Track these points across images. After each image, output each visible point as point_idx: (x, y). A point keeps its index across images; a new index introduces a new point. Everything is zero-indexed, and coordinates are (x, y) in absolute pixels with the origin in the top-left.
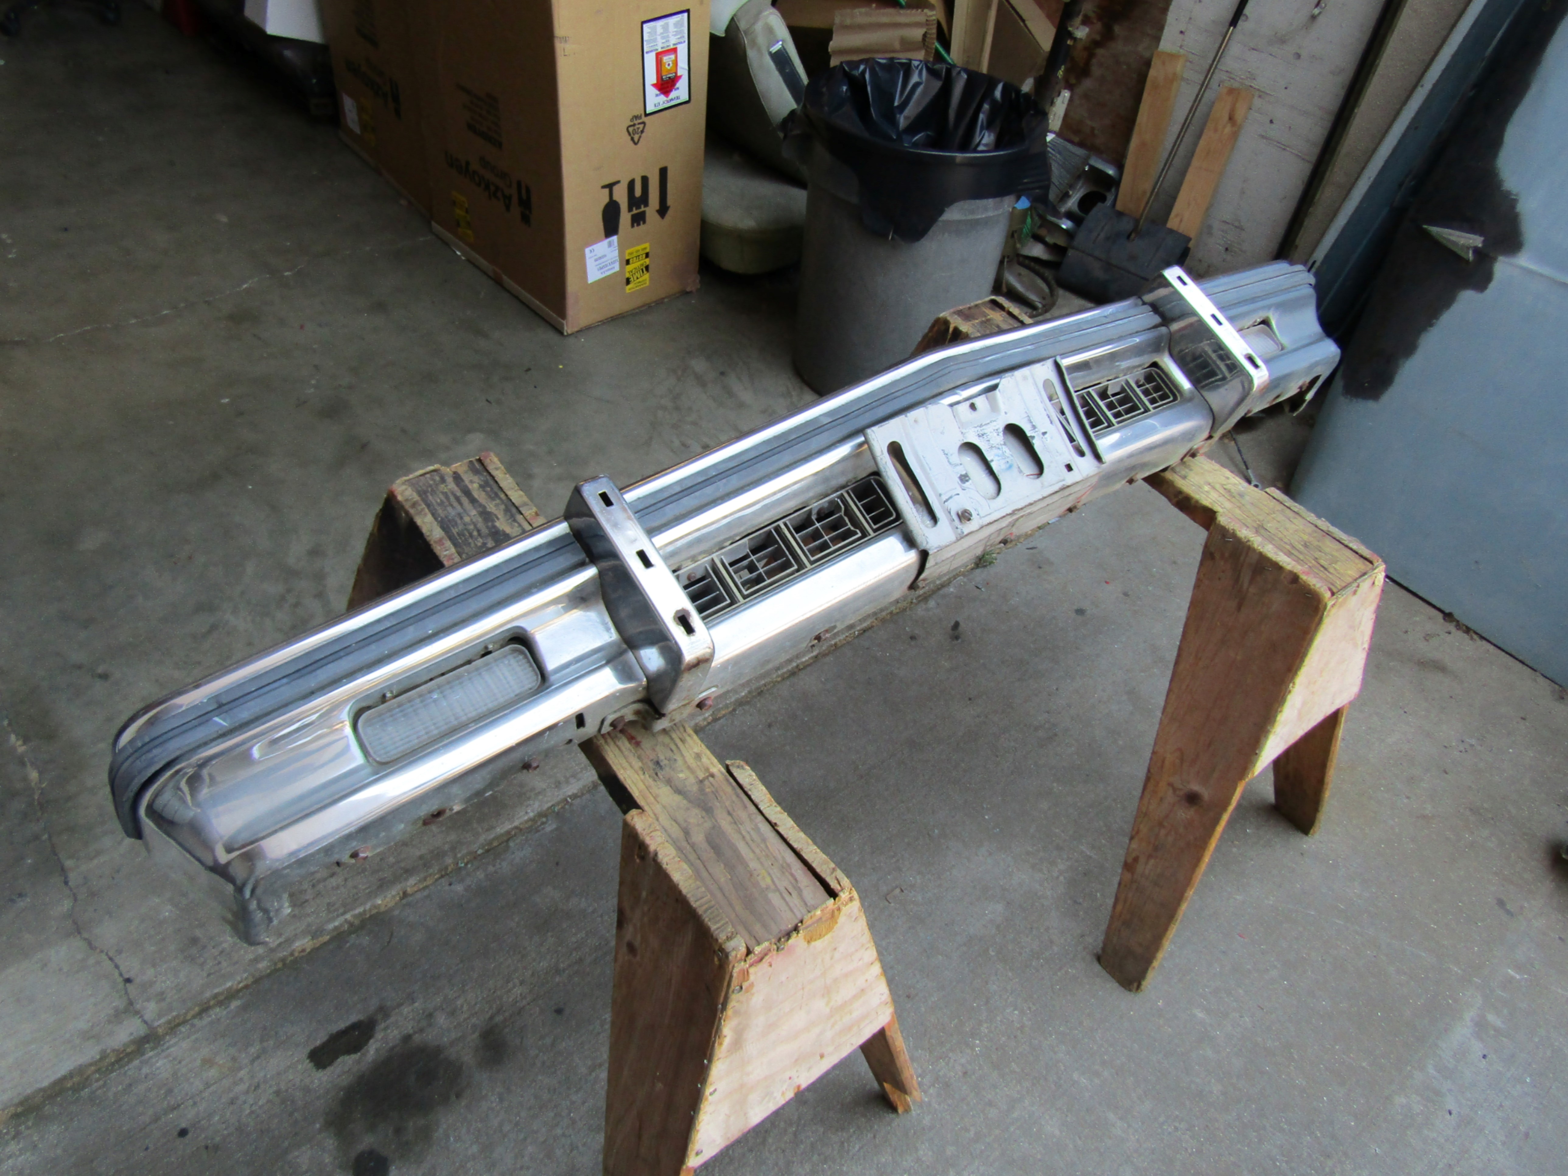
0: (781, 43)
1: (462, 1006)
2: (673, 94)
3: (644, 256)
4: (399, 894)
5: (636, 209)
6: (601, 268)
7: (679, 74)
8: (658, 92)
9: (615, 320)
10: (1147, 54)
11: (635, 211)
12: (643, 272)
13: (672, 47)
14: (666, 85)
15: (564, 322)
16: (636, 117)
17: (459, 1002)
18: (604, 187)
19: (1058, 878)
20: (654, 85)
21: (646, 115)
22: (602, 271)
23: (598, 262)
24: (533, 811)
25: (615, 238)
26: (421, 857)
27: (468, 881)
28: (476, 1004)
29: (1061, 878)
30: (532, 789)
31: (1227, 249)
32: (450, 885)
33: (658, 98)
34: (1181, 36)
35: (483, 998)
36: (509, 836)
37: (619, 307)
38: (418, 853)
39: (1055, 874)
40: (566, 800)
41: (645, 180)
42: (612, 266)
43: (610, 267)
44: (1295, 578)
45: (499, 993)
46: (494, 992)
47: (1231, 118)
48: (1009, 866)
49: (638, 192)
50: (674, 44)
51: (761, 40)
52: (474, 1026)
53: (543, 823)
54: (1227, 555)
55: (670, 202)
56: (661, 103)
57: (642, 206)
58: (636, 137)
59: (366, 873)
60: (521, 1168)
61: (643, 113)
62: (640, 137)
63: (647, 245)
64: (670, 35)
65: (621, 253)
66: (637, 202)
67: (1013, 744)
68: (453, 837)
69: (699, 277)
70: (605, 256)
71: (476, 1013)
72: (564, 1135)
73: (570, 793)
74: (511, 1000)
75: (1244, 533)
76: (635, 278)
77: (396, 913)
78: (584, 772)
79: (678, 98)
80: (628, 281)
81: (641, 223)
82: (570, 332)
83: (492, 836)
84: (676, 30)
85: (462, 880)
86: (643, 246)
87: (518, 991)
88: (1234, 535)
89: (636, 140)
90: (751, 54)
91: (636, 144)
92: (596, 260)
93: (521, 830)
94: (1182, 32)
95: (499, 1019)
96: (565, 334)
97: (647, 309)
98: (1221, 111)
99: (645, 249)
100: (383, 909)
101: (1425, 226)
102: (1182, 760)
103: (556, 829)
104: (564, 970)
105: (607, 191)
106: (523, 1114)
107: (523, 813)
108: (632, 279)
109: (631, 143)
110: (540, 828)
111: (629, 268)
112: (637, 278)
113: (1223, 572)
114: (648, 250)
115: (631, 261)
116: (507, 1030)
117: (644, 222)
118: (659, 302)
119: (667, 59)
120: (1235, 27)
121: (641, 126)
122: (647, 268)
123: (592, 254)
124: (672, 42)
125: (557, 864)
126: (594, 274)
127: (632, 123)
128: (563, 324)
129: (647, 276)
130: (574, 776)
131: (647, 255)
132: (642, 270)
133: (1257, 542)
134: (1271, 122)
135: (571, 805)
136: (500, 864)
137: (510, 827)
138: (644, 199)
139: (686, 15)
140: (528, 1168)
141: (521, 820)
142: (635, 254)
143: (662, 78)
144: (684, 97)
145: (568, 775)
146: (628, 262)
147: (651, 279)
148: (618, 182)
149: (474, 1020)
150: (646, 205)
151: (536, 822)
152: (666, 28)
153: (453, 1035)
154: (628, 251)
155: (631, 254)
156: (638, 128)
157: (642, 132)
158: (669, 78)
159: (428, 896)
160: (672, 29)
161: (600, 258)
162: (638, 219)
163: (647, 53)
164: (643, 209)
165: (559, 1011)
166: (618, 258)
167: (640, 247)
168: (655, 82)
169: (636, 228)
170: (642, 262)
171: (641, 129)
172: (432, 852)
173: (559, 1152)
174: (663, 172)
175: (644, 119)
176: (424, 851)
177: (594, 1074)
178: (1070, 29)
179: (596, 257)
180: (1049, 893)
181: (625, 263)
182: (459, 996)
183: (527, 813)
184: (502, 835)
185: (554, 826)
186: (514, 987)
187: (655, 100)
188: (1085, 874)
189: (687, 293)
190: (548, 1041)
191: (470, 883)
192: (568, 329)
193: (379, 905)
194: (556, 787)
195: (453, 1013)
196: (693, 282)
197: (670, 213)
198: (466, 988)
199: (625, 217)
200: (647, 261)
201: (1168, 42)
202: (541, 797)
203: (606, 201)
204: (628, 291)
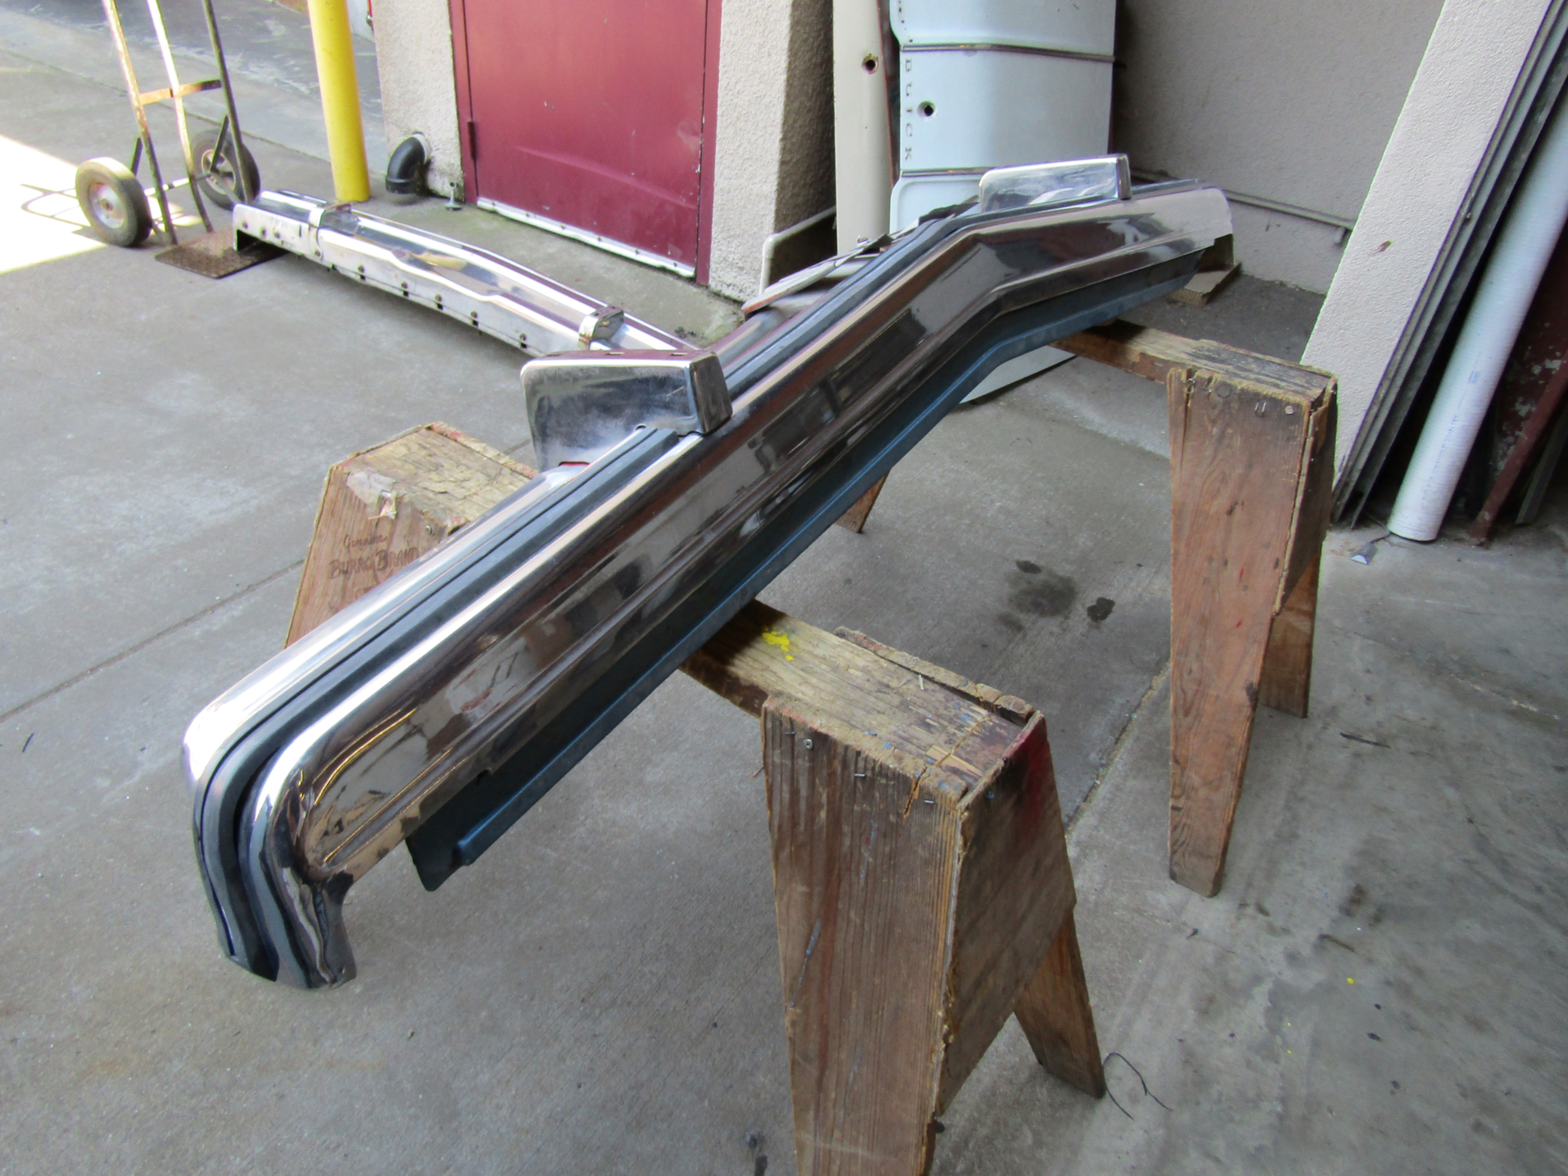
1: (1049, 638)
4: (1157, 688)
17: (1053, 639)
19: (586, 819)
24: (1118, 762)
27: (1117, 706)
28: (1042, 640)
30: (1135, 777)
35: (1040, 643)
36: (1118, 742)
39: (589, 821)
40: (1100, 783)
45: (1033, 648)
46: (1036, 647)
48: (642, 818)
52: (1032, 630)
67: (646, 969)
68: (1159, 727)
71: (1037, 636)
73: (1102, 787)
74: (1021, 646)
77: (1145, 677)
83: (1131, 736)
85: (1122, 706)
87: (1021, 650)
93: (1114, 750)
95: (1020, 636)
103: (1087, 755)
107: (1124, 758)
110: (1101, 754)
116: (1010, 631)
130: (1111, 800)
135: (1093, 780)
137: (1125, 746)
141: (1121, 753)
145: (1117, 800)
151: (1108, 760)
172: (1163, 713)
180: (597, 801)
185: (1091, 759)
188: (554, 826)
194: (1118, 787)
202: (1122, 774)
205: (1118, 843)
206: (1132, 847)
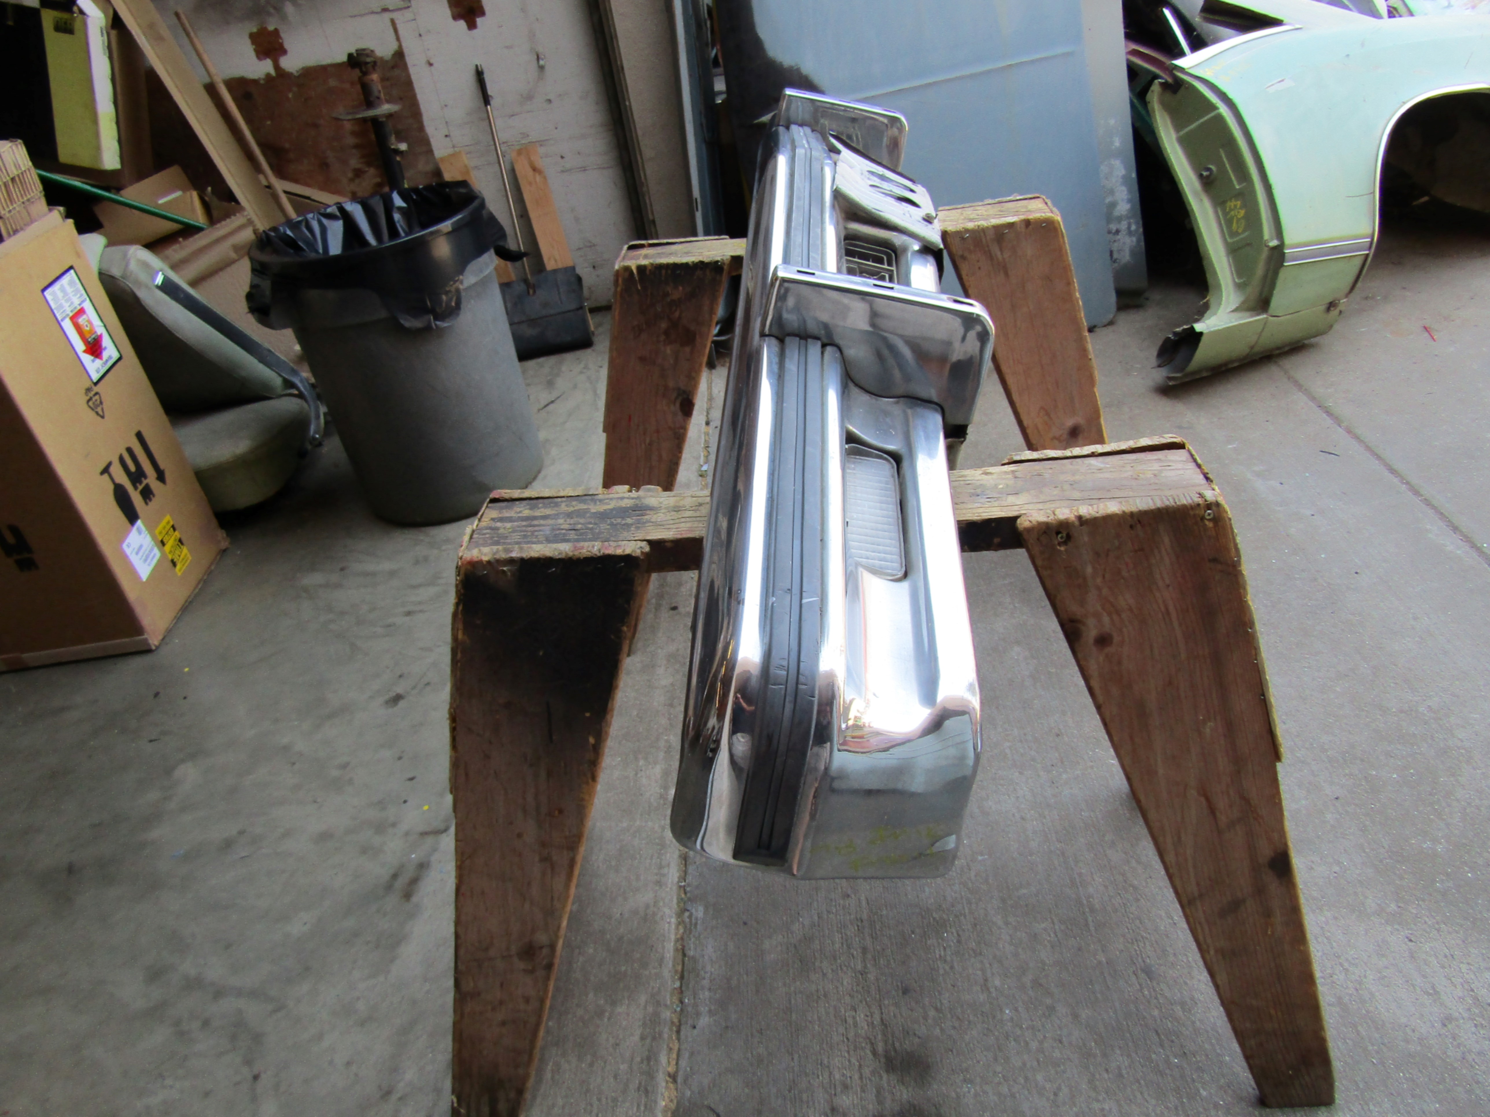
0: (161, 273)
1: (843, 1075)
2: (105, 355)
3: (172, 529)
4: (667, 1082)
5: (140, 485)
6: (146, 560)
7: (99, 333)
8: (92, 358)
9: (186, 608)
10: (429, 168)
11: (140, 487)
12: (180, 548)
13: (79, 308)
14: (95, 348)
15: (145, 636)
16: (88, 390)
17: (837, 1076)
18: (102, 473)
20: (85, 351)
21: (96, 384)
22: (147, 563)
23: (141, 554)
24: (671, 917)
25: (139, 523)
26: (643, 1038)
27: (704, 1009)
28: (849, 1061)
29: (1017, 605)
30: (647, 906)
31: (594, 267)
32: (694, 1027)
33: (95, 363)
34: (448, 139)
35: (848, 1052)
36: (682, 952)
37: (182, 594)
38: (636, 1038)
39: (1011, 606)
40: (680, 887)
41: (129, 450)
42: (153, 553)
43: (152, 555)
44: (1027, 223)
45: (851, 1035)
46: (848, 1039)
47: (535, 169)
49: (132, 468)
50: (80, 305)
51: (143, 277)
52: (873, 1073)
53: (690, 917)
54: (972, 248)
55: (162, 465)
56: (100, 367)
57: (143, 479)
58: (99, 410)
59: (620, 1099)
60: (1055, 1094)
61: (90, 383)
62: (102, 410)
63: (168, 518)
64: (71, 295)
65: (154, 537)
66: (137, 476)
68: (643, 999)
69: (223, 531)
70: (141, 547)
71: (860, 1066)
72: (1041, 1042)
73: (676, 880)
74: (866, 1027)
75: (970, 225)
76: (177, 557)
77: (688, 1093)
78: (663, 857)
79: (110, 357)
80: (174, 564)
81: (151, 496)
82: (156, 643)
83: (670, 964)
84: (72, 290)
85: (698, 1014)
86: (166, 520)
87: (861, 1017)
88: (967, 231)
89: (100, 413)
90: (141, 294)
91: (103, 417)
92: (137, 553)
93: (682, 939)
94: (446, 136)
95: (880, 1048)
96: (154, 648)
97: (205, 582)
98: (523, 170)
99: (168, 523)
100: (673, 1106)
101: (756, 121)
102: (1048, 414)
103: (706, 908)
104: (865, 967)
105: (106, 476)
106: (999, 1069)
107: (667, 925)
108: (175, 560)
109: (99, 418)
110: (694, 921)
111: (167, 548)
112: (179, 556)
113: (978, 261)
114: (171, 523)
115: (165, 541)
116: (897, 1045)
117: (154, 496)
118: (209, 573)
119: (82, 320)
120: (490, 104)
121: (97, 397)
122: (181, 541)
123: (131, 549)
124: (76, 302)
125: (745, 923)
126: (144, 571)
127: (88, 398)
128: (146, 639)
129: (185, 549)
130: (661, 867)
131: (174, 528)
132: (178, 545)
133: (984, 223)
134: (562, 157)
135: (689, 885)
136: (705, 972)
137: (672, 944)
138: (140, 471)
139: (72, 271)
140: (1059, 1088)
141: (673, 931)
142: (164, 532)
143: (89, 342)
144: (116, 355)
145: (655, 871)
146: (163, 543)
147: (189, 550)
148: (109, 464)
149: (867, 1071)
150: (144, 475)
151: (683, 922)
152: (63, 289)
153: (871, 1095)
154: (157, 532)
155: (161, 533)
156: (96, 400)
157: (101, 403)
158: (94, 338)
159: (692, 1054)
160: (69, 290)
161: (139, 550)
162: (147, 494)
163: (62, 320)
164: (144, 482)
165: (905, 991)
166: (153, 543)
167: (163, 523)
168: (84, 348)
169: (150, 503)
171: (99, 400)
172: (644, 1024)
173: (1057, 1054)
174: (139, 436)
175: (96, 389)
176: (638, 1033)
177: (992, 990)
178: (393, 147)
179: (136, 550)
180: (1025, 617)
181: (161, 545)
182: (831, 1073)
183: (669, 923)
184: (675, 958)
185: (701, 909)
186: (854, 1018)
187: (94, 367)
189: (224, 551)
190: (932, 1013)
191: (707, 1008)
192: (154, 641)
193: (666, 1106)
194: (661, 886)
195: (846, 1087)
196: (222, 538)
197: (168, 475)
198: (826, 1062)
199: (136, 497)
200: (177, 534)
201: (440, 149)
202: (661, 904)
203: (111, 487)
204: (179, 574)
205: (638, 823)
206: (625, 825)
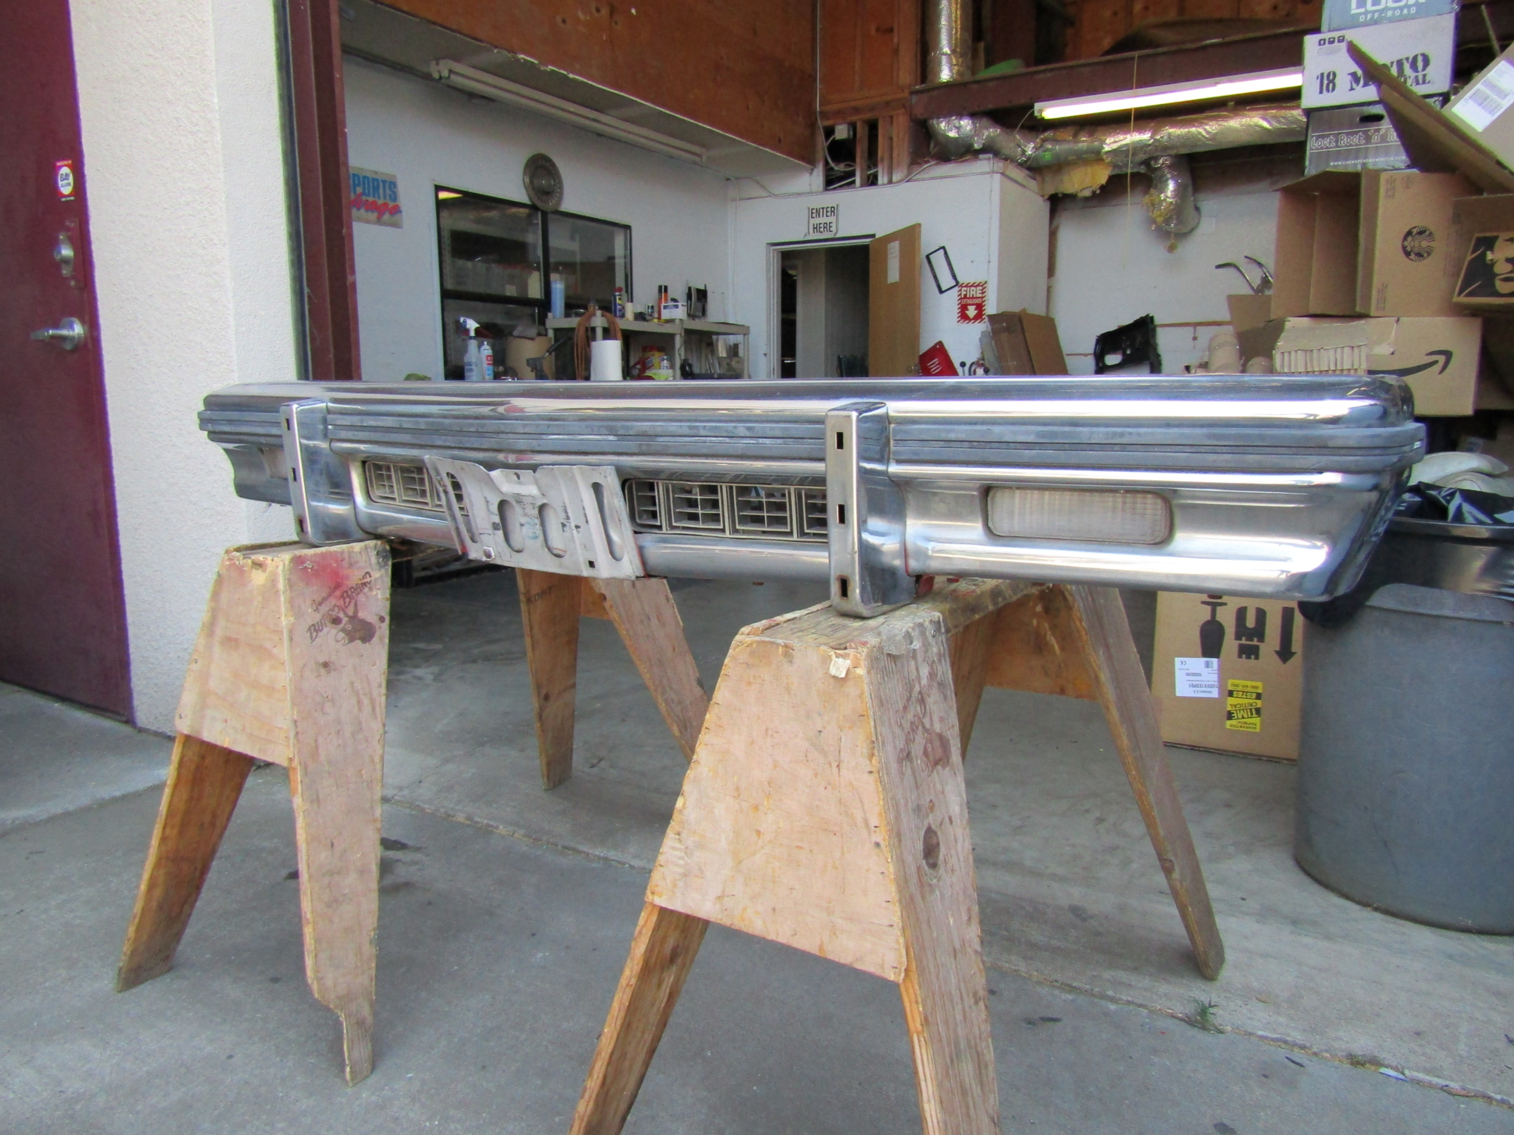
3: (1255, 695)
5: (1247, 640)
6: (1194, 686)
9: (1208, 751)
11: (1244, 641)
12: (1252, 714)
18: (1206, 603)
22: (1195, 689)
23: (1190, 677)
24: (606, 854)
25: (1215, 661)
28: (428, 876)
37: (1215, 740)
40: (625, 864)
41: (1261, 614)
42: (1210, 689)
43: (1205, 689)
49: (1251, 622)
55: (1296, 649)
63: (1260, 685)
65: (1222, 682)
66: (1250, 633)
70: (1199, 675)
76: (1240, 717)
80: (1230, 716)
81: (1253, 657)
86: (1254, 684)
92: (1188, 674)
97: (1254, 759)
99: (1256, 687)
105: (1209, 607)
108: (1235, 715)
111: (1231, 701)
112: (1243, 718)
114: (1260, 691)
115: (1235, 694)
117: (1257, 658)
118: (1274, 759)
122: (1258, 711)
123: (1183, 666)
125: (563, 874)
126: (1183, 689)
129: (1257, 720)
131: (1258, 696)
132: (1251, 710)
135: (623, 868)
138: (1259, 632)
142: (1240, 688)
146: (1231, 694)
147: (1263, 725)
148: (1224, 604)
150: (1261, 638)
154: (1230, 682)
155: (1235, 685)
161: (1194, 674)
162: (1249, 651)
164: (1255, 642)
166: (1216, 683)
167: (1249, 683)
169: (1245, 659)
170: (1251, 701)
174: (1288, 611)
179: (1188, 671)
181: (1227, 693)
183: (602, 852)
186: (447, 884)
193: (500, 828)
197: (1296, 659)
198: (442, 869)
199: (1230, 644)
200: (1259, 704)
203: (1207, 617)
204: (1228, 726)
